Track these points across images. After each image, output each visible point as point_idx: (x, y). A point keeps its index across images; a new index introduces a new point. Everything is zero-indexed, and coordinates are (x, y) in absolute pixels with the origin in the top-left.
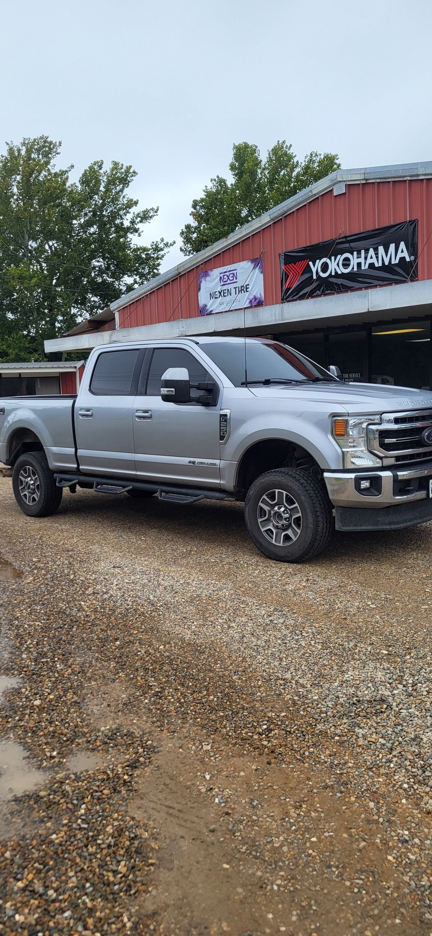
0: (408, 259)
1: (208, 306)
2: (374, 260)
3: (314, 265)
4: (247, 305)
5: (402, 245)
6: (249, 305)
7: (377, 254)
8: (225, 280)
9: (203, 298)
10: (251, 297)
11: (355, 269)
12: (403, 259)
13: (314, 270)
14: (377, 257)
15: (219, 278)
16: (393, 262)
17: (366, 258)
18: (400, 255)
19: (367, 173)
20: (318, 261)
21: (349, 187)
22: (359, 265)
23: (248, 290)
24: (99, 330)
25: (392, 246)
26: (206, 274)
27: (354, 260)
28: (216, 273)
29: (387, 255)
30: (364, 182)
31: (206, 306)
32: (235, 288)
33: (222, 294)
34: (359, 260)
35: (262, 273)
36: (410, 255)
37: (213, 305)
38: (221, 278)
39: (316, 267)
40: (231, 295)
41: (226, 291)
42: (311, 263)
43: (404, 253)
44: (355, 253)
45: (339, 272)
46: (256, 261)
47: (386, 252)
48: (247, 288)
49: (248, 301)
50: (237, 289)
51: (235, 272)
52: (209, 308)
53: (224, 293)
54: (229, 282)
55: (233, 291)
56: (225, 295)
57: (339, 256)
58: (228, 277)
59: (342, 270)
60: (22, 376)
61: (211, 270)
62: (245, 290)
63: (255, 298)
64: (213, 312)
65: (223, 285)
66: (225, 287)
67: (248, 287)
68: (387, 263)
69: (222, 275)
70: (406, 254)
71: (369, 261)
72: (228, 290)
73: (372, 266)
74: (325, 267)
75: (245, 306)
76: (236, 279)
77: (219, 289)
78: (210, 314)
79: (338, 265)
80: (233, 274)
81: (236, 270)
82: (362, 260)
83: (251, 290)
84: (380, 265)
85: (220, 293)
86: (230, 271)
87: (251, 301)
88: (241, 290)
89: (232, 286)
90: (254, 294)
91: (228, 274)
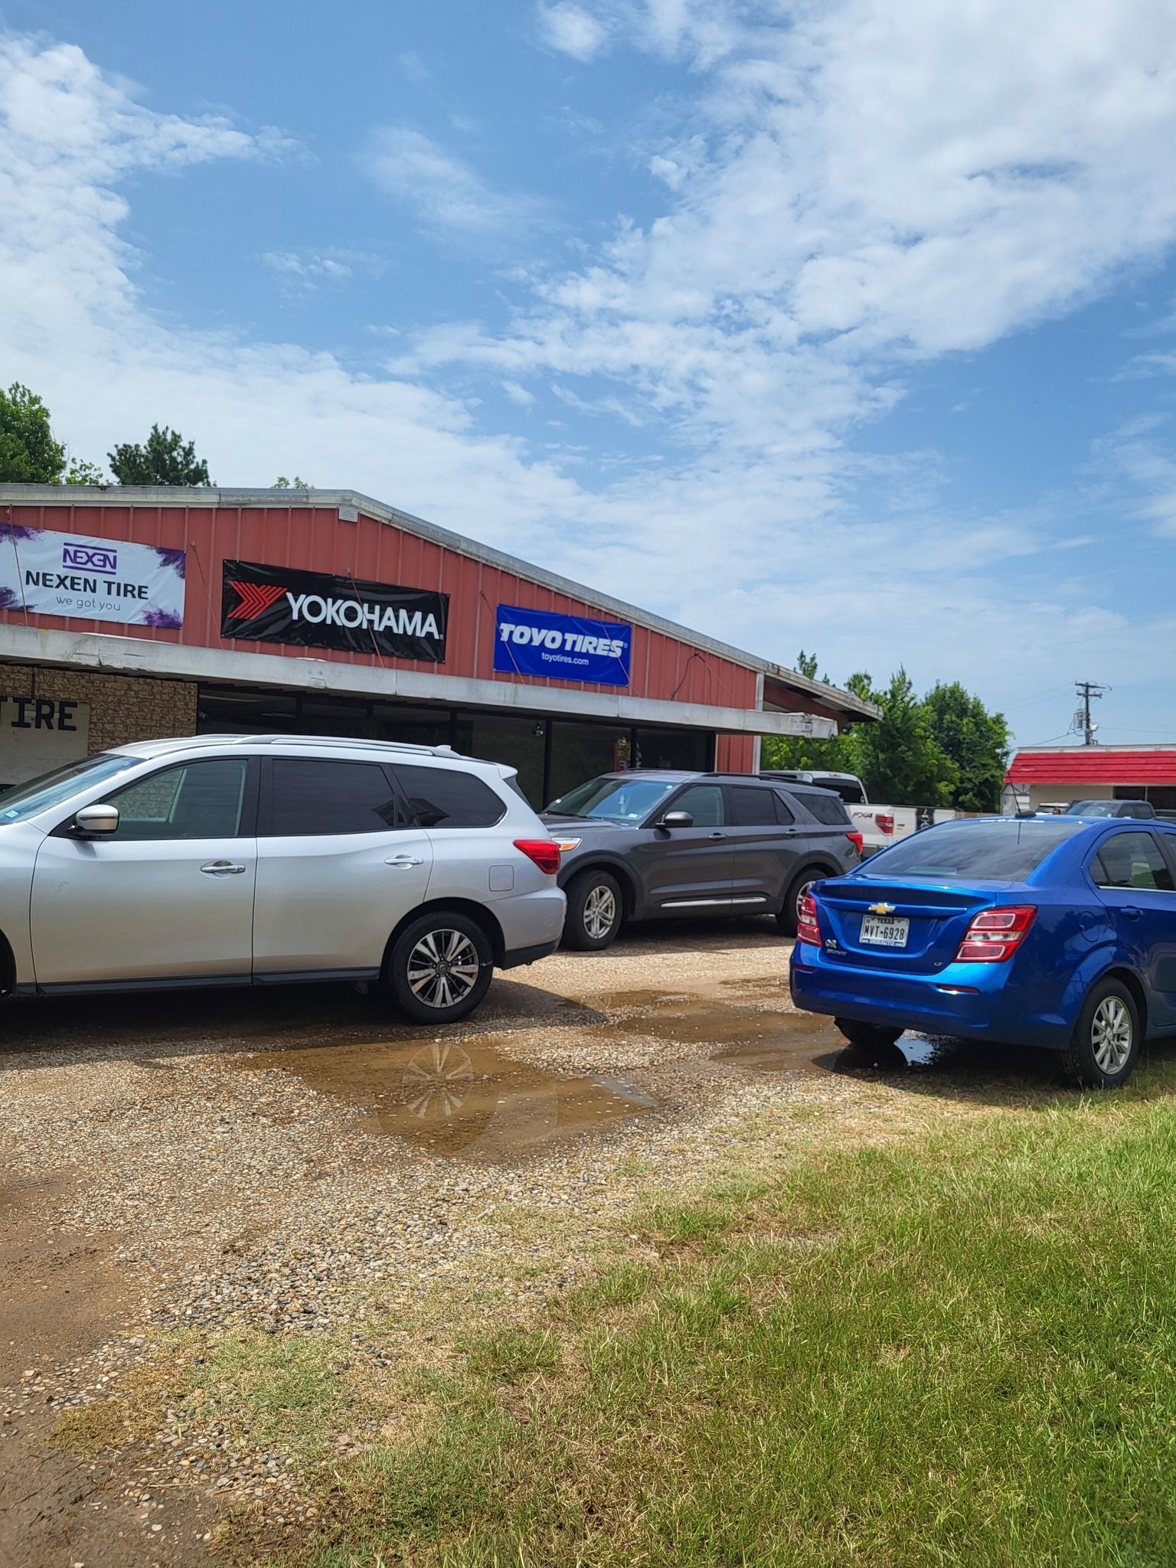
0: (436, 636)
1: (19, 596)
2: (392, 623)
3: (296, 600)
4: (139, 619)
5: (431, 618)
6: (146, 623)
7: (397, 618)
8: (78, 560)
10: (151, 610)
11: (365, 626)
12: (430, 635)
13: (295, 607)
14: (397, 621)
15: (62, 552)
16: (418, 634)
17: (381, 617)
18: (427, 628)
19: (397, 515)
20: (303, 596)
21: (361, 516)
22: (371, 622)
23: (144, 595)
25: (418, 615)
26: (18, 531)
27: (363, 616)
28: (53, 539)
29: (410, 623)
30: (387, 522)
32: (110, 584)
33: (68, 582)
34: (371, 617)
35: (182, 576)
36: (439, 634)
37: (37, 597)
38: (66, 553)
39: (298, 605)
40: (94, 590)
41: (82, 582)
42: (290, 595)
43: (431, 626)
44: (366, 606)
45: (339, 623)
46: (170, 556)
47: (410, 619)
48: (140, 592)
49: (144, 616)
50: (114, 588)
51: (112, 555)
52: (21, 600)
53: (72, 584)
54: (89, 567)
55: (102, 588)
56: (79, 588)
57: (340, 602)
58: (91, 558)
59: (341, 621)
61: (37, 529)
62: (136, 592)
63: (162, 615)
64: (35, 610)
65: (73, 568)
66: (79, 574)
67: (144, 590)
68: (410, 632)
69: (72, 550)
70: (434, 630)
71: (385, 622)
72: (86, 581)
73: (388, 628)
74: (315, 609)
75: (131, 622)
76: (114, 566)
77: (63, 572)
79: (337, 612)
80: (106, 557)
81: (115, 551)
82: (375, 617)
83: (152, 599)
84: (401, 632)
85: (62, 581)
86: (94, 549)
87: (149, 617)
88: (126, 592)
89: (101, 578)
90: (161, 606)
91: (91, 552)
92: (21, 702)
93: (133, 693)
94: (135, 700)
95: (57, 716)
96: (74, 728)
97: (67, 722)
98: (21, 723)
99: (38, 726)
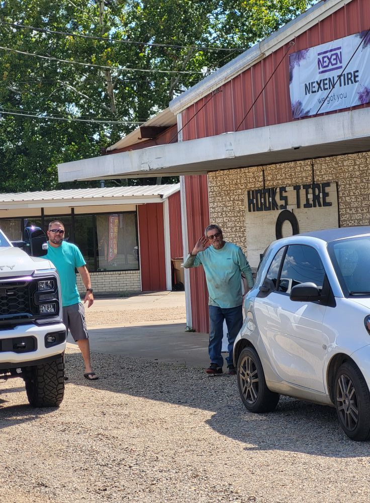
1: (303, 104)
4: (356, 102)
6: (359, 103)
8: (325, 64)
9: (296, 92)
10: (362, 90)
15: (317, 62)
23: (357, 79)
24: (158, 141)
26: (300, 55)
28: (313, 53)
31: (300, 104)
32: (340, 77)
33: (322, 85)
37: (310, 103)
38: (319, 61)
40: (334, 87)
41: (327, 82)
48: (355, 77)
49: (357, 98)
50: (342, 78)
51: (338, 52)
52: (306, 108)
53: (324, 84)
54: (330, 67)
55: (337, 81)
56: (327, 86)
58: (329, 59)
60: (76, 212)
61: (306, 49)
62: (353, 79)
63: (367, 92)
64: (311, 114)
65: (323, 72)
66: (327, 75)
67: (356, 74)
69: (321, 57)
72: (330, 79)
75: (353, 105)
76: (340, 62)
77: (318, 77)
78: (306, 117)
80: (336, 54)
81: (339, 48)
83: (361, 80)
85: (319, 84)
86: (331, 51)
87: (361, 97)
88: (348, 79)
89: (336, 74)
90: (366, 85)
91: (329, 54)
92: (306, 187)
93: (356, 167)
94: (358, 173)
95: (321, 194)
96: (330, 204)
97: (328, 200)
98: (307, 205)
99: (315, 206)
